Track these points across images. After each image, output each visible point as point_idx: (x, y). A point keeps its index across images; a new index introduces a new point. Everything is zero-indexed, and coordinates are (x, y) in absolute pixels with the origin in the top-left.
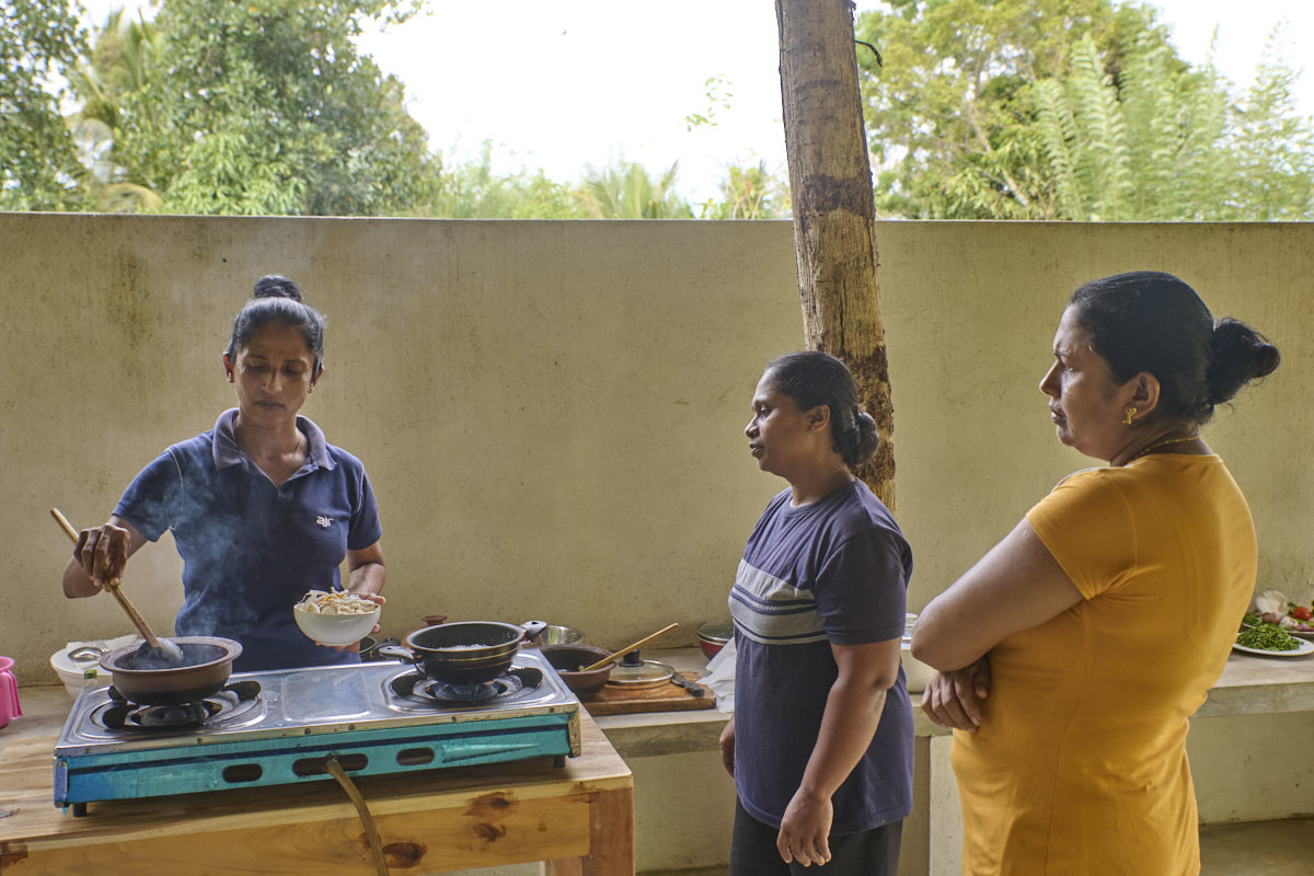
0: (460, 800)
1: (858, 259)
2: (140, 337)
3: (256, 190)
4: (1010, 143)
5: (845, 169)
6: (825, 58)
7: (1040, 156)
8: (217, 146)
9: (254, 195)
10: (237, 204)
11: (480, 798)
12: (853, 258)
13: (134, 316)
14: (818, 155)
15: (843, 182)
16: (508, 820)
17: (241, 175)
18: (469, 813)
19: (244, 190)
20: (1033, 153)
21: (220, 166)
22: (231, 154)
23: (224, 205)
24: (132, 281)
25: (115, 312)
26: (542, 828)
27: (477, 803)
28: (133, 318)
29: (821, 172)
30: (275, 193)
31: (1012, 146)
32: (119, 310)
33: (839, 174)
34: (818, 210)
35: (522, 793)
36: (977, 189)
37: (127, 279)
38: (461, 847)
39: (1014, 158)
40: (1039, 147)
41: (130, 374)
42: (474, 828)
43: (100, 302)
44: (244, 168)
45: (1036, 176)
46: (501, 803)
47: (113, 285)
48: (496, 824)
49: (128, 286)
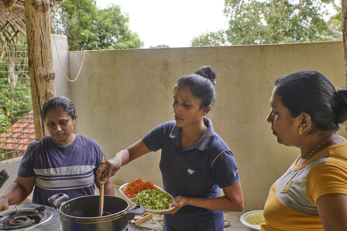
2: (168, 87)
13: (167, 80)
24: (166, 69)
25: (162, 79)
28: (166, 81)
32: (163, 78)
37: (165, 69)
41: (165, 98)
43: (158, 76)
47: (162, 70)
49: (165, 70)
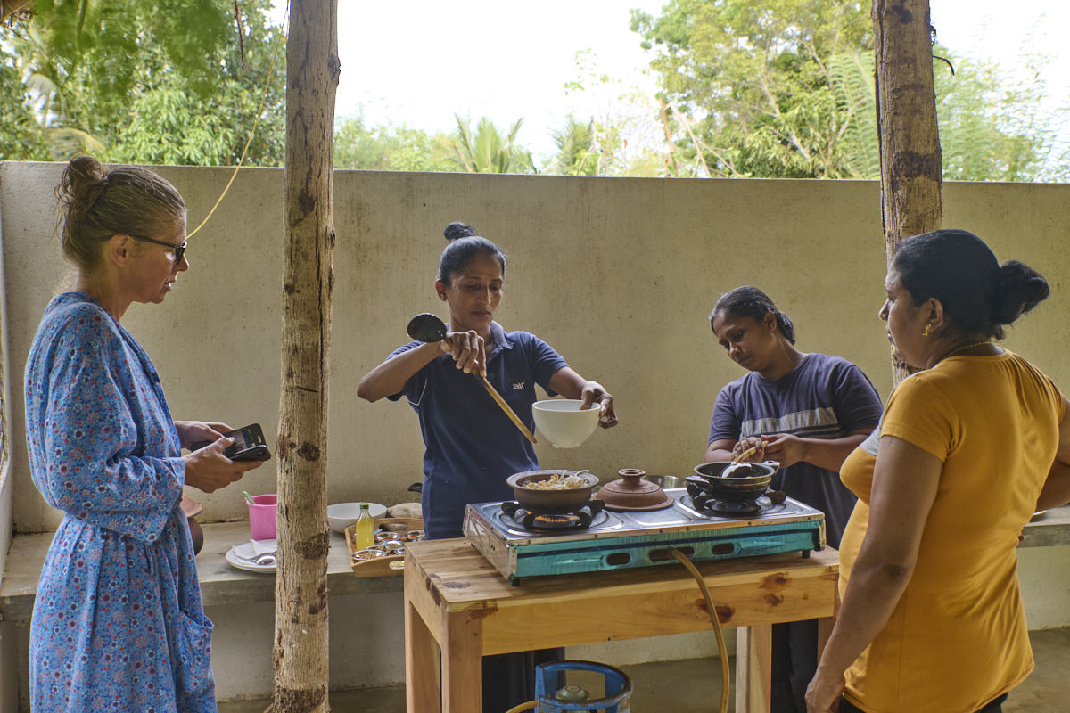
0: (757, 577)
1: (933, 211)
2: (363, 261)
3: (193, 137)
4: (798, 108)
5: (926, 148)
6: (915, 69)
7: (821, 118)
8: (162, 100)
9: (192, 141)
10: (178, 148)
11: (770, 577)
12: (929, 210)
13: (359, 245)
14: (908, 138)
15: (925, 157)
16: (785, 592)
17: (181, 124)
18: (762, 587)
19: (184, 137)
20: (816, 115)
21: (165, 117)
22: (173, 107)
23: (168, 148)
24: (359, 220)
25: (347, 243)
26: (805, 598)
27: (767, 580)
28: (359, 247)
29: (910, 149)
30: (210, 140)
31: (800, 109)
32: (349, 241)
33: (922, 151)
34: (906, 177)
35: (794, 573)
36: (770, 144)
37: (355, 218)
38: (756, 610)
39: (801, 118)
40: (821, 111)
41: (355, 289)
42: (765, 597)
44: (184, 118)
45: (818, 135)
46: (781, 580)
47: (345, 222)
48: (778, 595)
49: (356, 223)
